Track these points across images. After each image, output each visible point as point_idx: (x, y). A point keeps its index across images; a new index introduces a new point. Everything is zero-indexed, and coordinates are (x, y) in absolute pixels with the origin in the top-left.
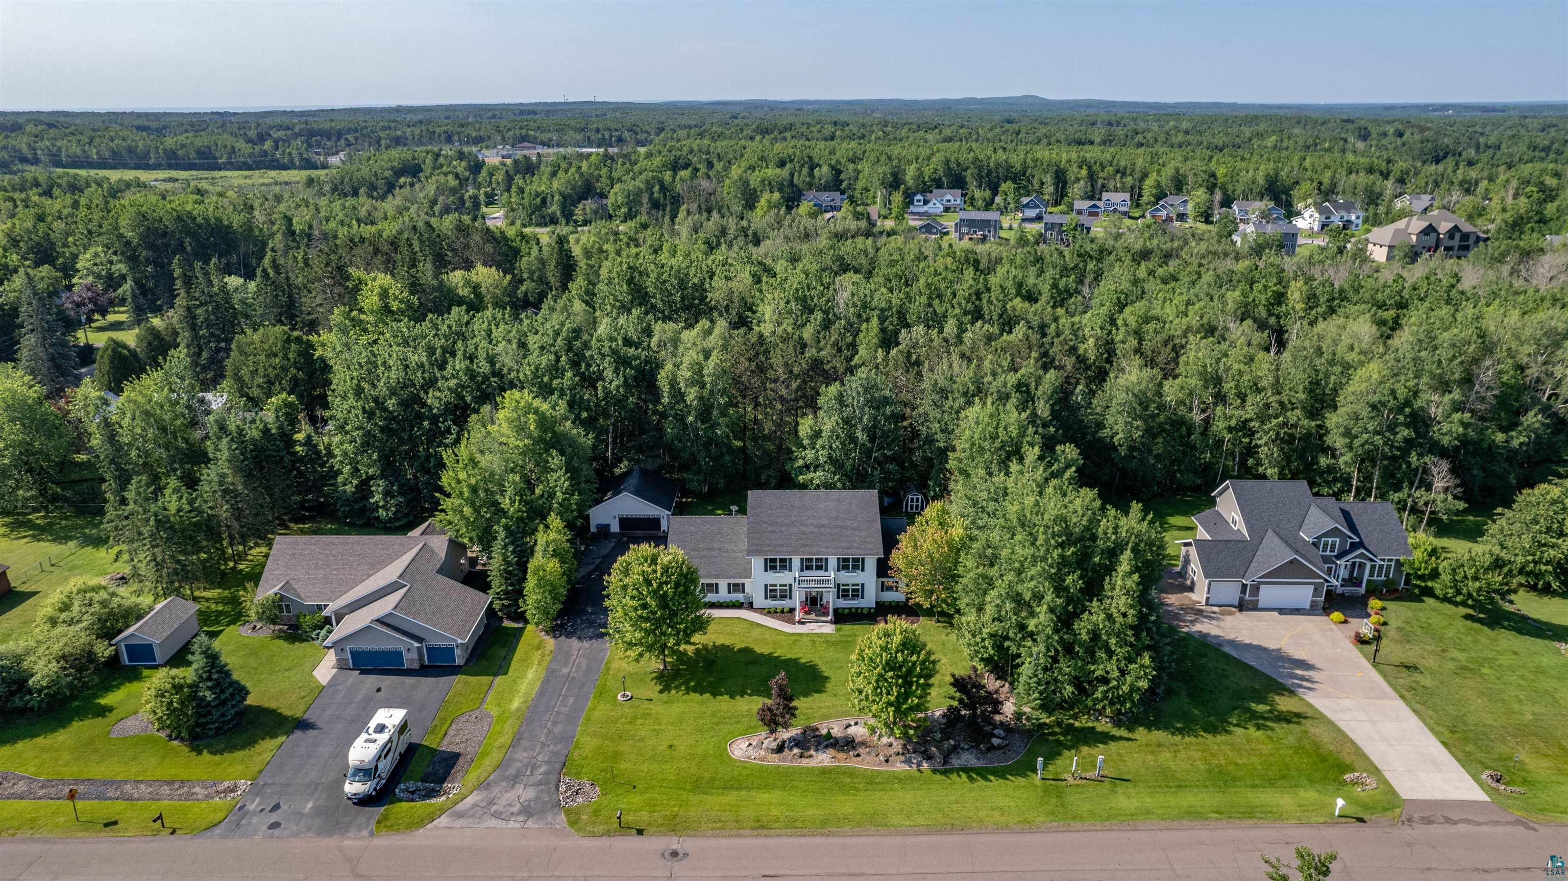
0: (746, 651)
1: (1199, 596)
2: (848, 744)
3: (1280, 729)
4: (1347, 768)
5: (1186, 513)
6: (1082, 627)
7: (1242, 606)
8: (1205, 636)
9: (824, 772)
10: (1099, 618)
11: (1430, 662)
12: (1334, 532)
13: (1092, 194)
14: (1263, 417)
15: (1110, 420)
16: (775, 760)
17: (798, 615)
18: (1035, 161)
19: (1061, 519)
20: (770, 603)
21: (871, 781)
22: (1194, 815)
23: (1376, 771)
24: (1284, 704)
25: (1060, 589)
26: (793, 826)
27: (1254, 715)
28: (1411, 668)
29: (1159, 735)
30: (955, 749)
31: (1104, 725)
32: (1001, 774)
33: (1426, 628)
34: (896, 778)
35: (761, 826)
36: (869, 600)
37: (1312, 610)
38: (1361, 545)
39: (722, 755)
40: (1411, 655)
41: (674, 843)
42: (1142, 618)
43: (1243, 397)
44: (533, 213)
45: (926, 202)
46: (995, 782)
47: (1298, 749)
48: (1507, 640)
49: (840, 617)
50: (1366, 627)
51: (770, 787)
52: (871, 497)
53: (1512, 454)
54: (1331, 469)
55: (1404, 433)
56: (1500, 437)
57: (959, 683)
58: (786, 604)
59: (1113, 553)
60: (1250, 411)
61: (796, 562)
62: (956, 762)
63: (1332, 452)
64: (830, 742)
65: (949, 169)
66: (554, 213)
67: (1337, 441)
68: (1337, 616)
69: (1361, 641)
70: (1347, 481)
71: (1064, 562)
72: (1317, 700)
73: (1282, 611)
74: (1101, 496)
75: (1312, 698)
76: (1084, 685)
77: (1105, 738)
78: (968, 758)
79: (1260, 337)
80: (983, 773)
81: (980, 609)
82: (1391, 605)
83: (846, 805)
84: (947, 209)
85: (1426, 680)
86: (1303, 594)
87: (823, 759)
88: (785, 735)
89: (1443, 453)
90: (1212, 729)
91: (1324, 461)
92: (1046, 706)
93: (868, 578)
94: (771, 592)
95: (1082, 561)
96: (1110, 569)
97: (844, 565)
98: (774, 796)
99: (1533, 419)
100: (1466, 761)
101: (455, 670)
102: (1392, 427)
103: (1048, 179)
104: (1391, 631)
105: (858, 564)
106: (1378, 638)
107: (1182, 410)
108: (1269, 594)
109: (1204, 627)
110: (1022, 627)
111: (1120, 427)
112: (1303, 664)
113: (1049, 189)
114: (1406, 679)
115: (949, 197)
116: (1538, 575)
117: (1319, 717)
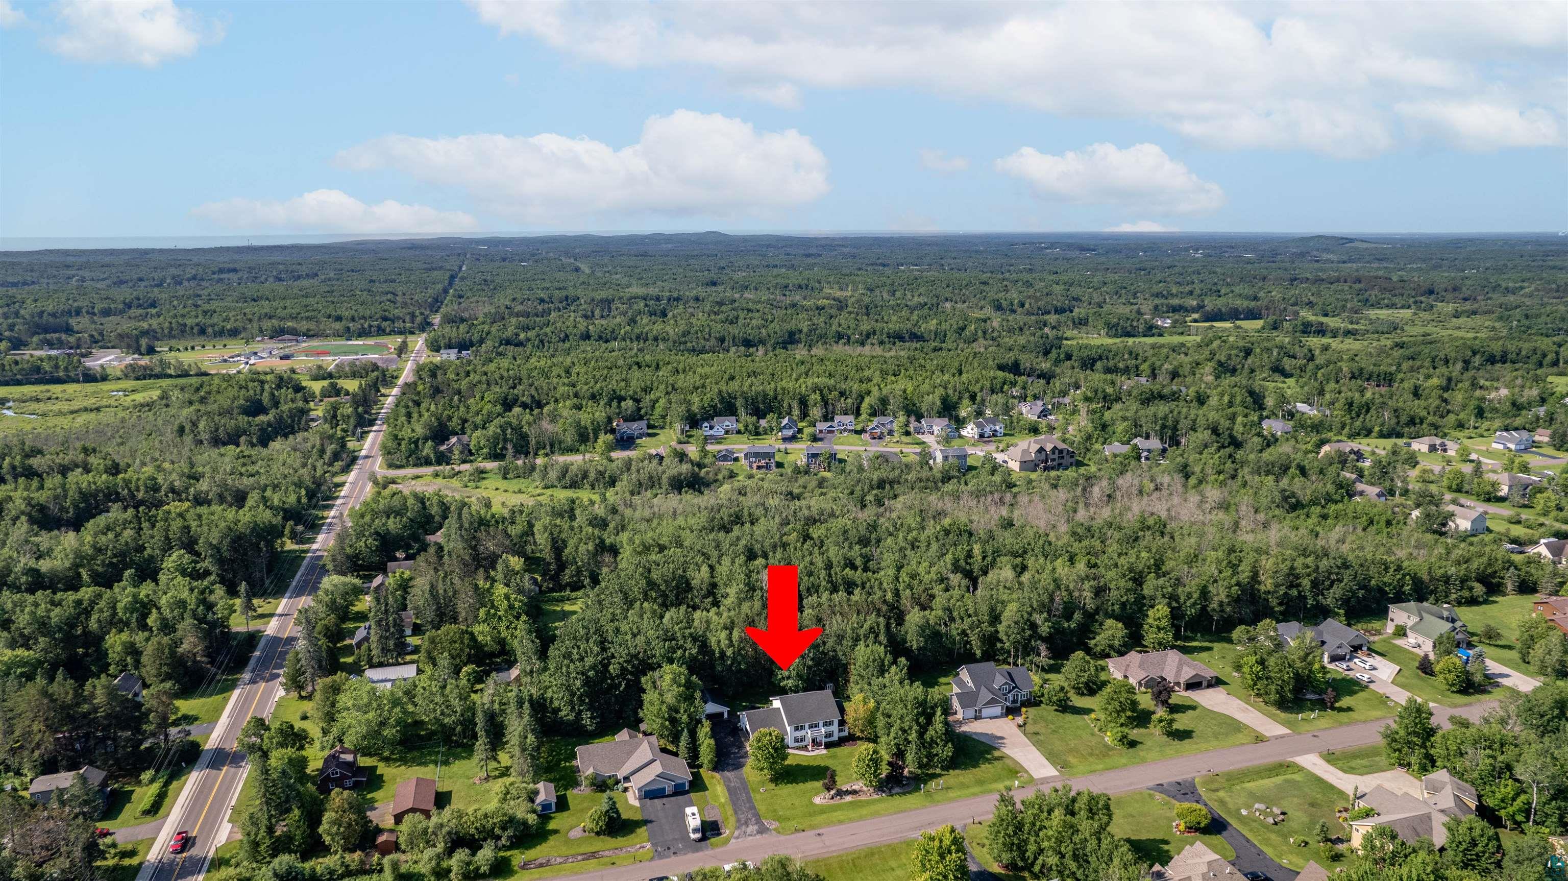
0: (797, 765)
1: (960, 716)
2: (854, 792)
3: (996, 763)
4: (1017, 772)
5: (946, 675)
6: (927, 737)
7: (976, 718)
8: (965, 732)
9: (851, 803)
10: (933, 733)
11: (1043, 731)
12: (1006, 683)
13: (827, 417)
14: (972, 628)
15: (909, 638)
16: (832, 802)
17: (810, 748)
18: (783, 389)
19: (915, 698)
20: (797, 744)
21: (868, 803)
22: (974, 795)
23: (1027, 772)
24: (996, 754)
25: (918, 723)
26: (851, 820)
27: (988, 760)
28: (1037, 734)
29: (957, 772)
30: (892, 788)
31: (938, 771)
32: (910, 793)
33: (1042, 717)
34: (875, 800)
35: (841, 822)
36: (835, 738)
37: (1001, 716)
38: (1016, 687)
39: (812, 803)
40: (1036, 729)
41: (817, 832)
42: (946, 730)
43: (962, 619)
44: (410, 456)
45: (711, 428)
46: (909, 796)
47: (1003, 769)
48: (1069, 717)
49: (828, 746)
50: (1020, 720)
51: (836, 811)
52: (828, 693)
53: (1073, 632)
54: (1002, 648)
55: (1028, 633)
56: (1066, 625)
57: (890, 764)
58: (803, 744)
59: (933, 708)
60: (966, 626)
61: (807, 726)
62: (893, 792)
63: (1001, 641)
64: (848, 793)
65: (723, 398)
66: (428, 455)
67: (1002, 635)
68: (1010, 717)
69: (1020, 726)
70: (1009, 652)
71: (918, 713)
72: (1007, 751)
73: (991, 718)
74: (923, 684)
75: (1004, 750)
76: (930, 756)
77: (940, 775)
78: (897, 790)
79: (965, 582)
80: (904, 794)
81: (888, 735)
82: (1029, 709)
83: (864, 811)
84: (727, 432)
85: (1041, 738)
86: (997, 710)
87: (849, 798)
88: (832, 792)
89: (1043, 639)
90: (975, 766)
91: (999, 645)
92: (920, 767)
93: (835, 728)
94: (797, 740)
95: (923, 713)
96: (934, 714)
97: (825, 724)
98: (839, 813)
99: (1077, 616)
100: (1054, 764)
101: (687, 792)
102: (1023, 630)
103: (795, 404)
104: (1030, 720)
105: (831, 723)
106: (1025, 724)
107: (938, 627)
108: (986, 712)
109: (965, 728)
110: (906, 739)
111: (914, 643)
112: (1002, 738)
113: (796, 412)
114: (1035, 738)
115: (727, 423)
116: (1079, 688)
117: (1009, 757)
